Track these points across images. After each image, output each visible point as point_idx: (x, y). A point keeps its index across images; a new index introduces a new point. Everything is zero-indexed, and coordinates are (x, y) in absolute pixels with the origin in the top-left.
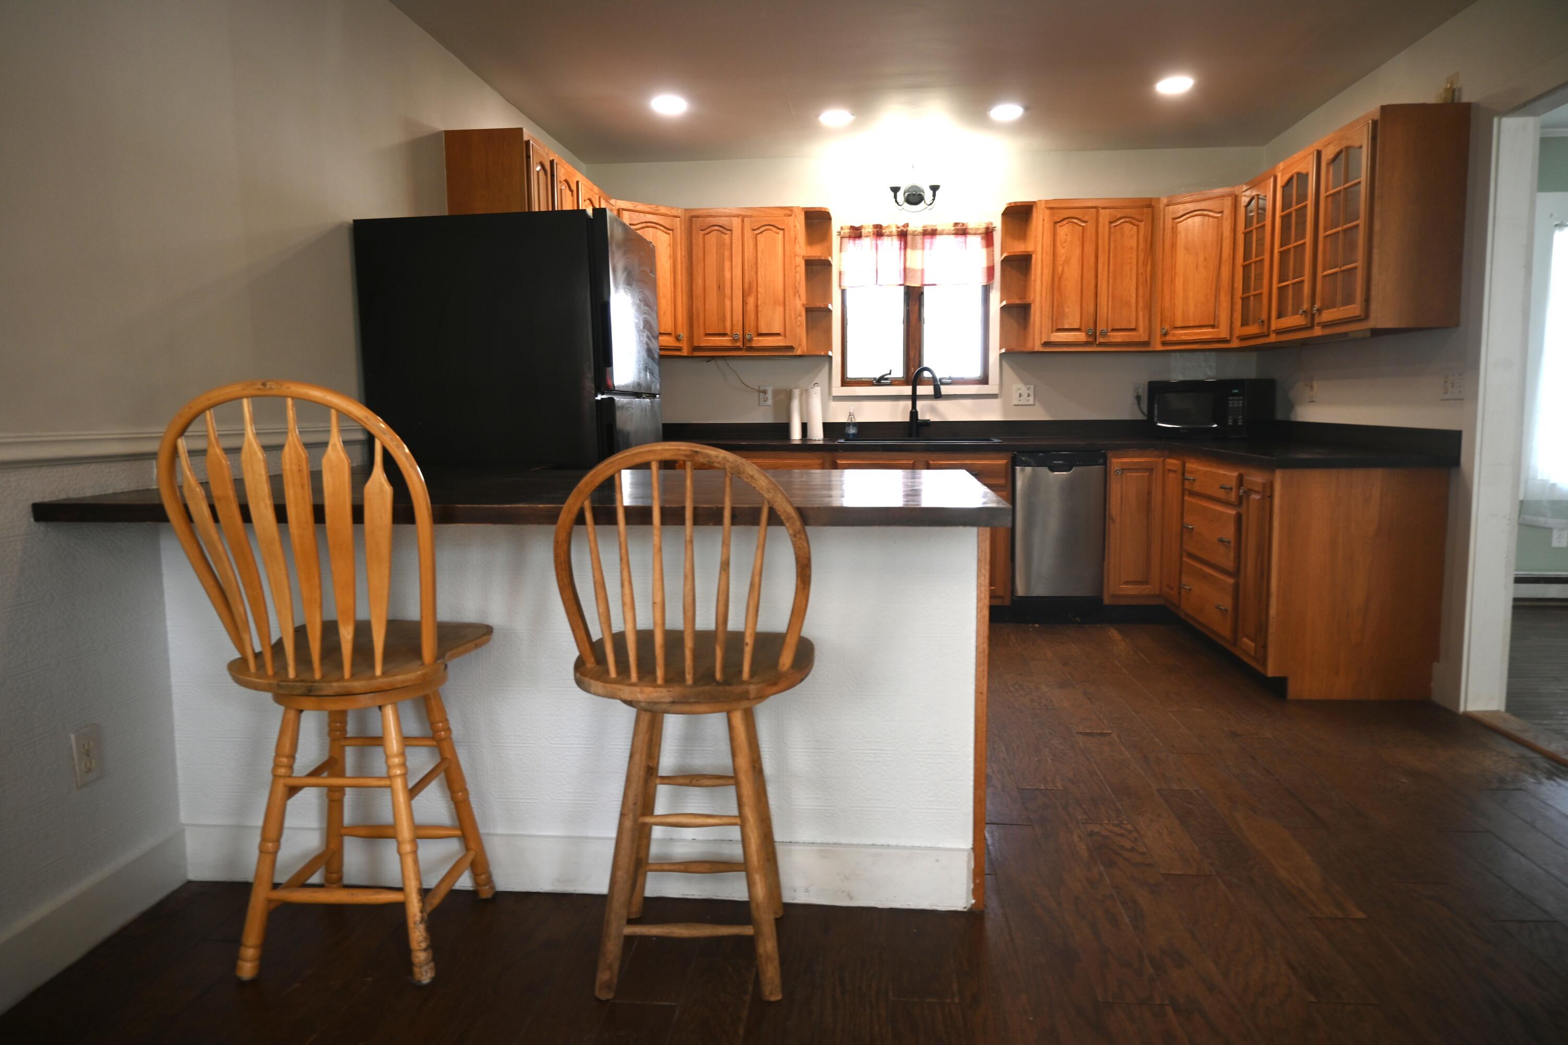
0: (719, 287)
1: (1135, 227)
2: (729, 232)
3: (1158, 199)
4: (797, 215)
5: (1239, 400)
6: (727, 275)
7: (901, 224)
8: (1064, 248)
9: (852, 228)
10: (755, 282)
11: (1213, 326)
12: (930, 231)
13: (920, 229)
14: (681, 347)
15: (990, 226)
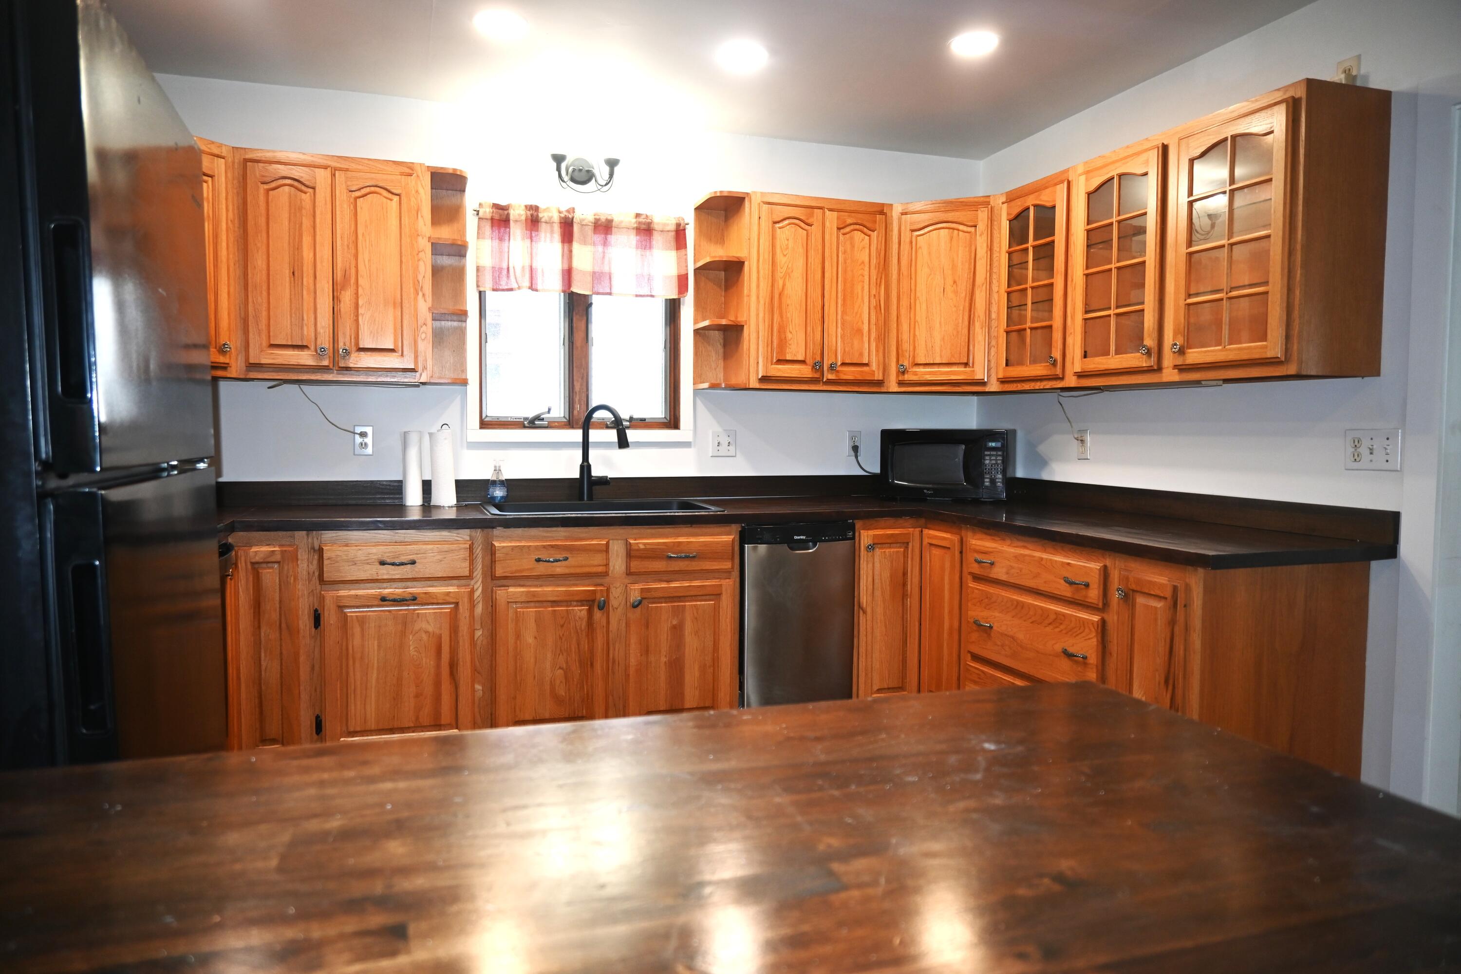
0: (293, 273)
1: (867, 238)
2: (311, 190)
3: (891, 206)
4: (420, 175)
5: (997, 455)
6: (307, 254)
7: (564, 209)
8: (785, 256)
9: (496, 206)
10: (353, 271)
11: (966, 364)
12: (604, 221)
13: (591, 218)
14: (228, 364)
15: (682, 222)
